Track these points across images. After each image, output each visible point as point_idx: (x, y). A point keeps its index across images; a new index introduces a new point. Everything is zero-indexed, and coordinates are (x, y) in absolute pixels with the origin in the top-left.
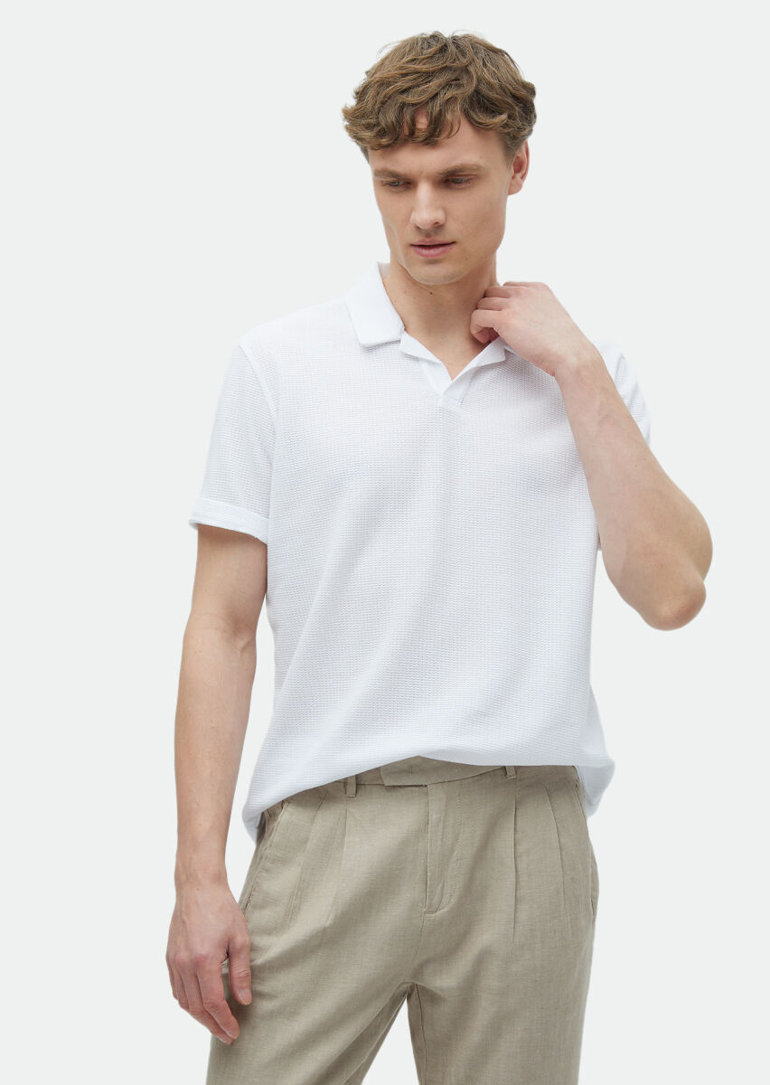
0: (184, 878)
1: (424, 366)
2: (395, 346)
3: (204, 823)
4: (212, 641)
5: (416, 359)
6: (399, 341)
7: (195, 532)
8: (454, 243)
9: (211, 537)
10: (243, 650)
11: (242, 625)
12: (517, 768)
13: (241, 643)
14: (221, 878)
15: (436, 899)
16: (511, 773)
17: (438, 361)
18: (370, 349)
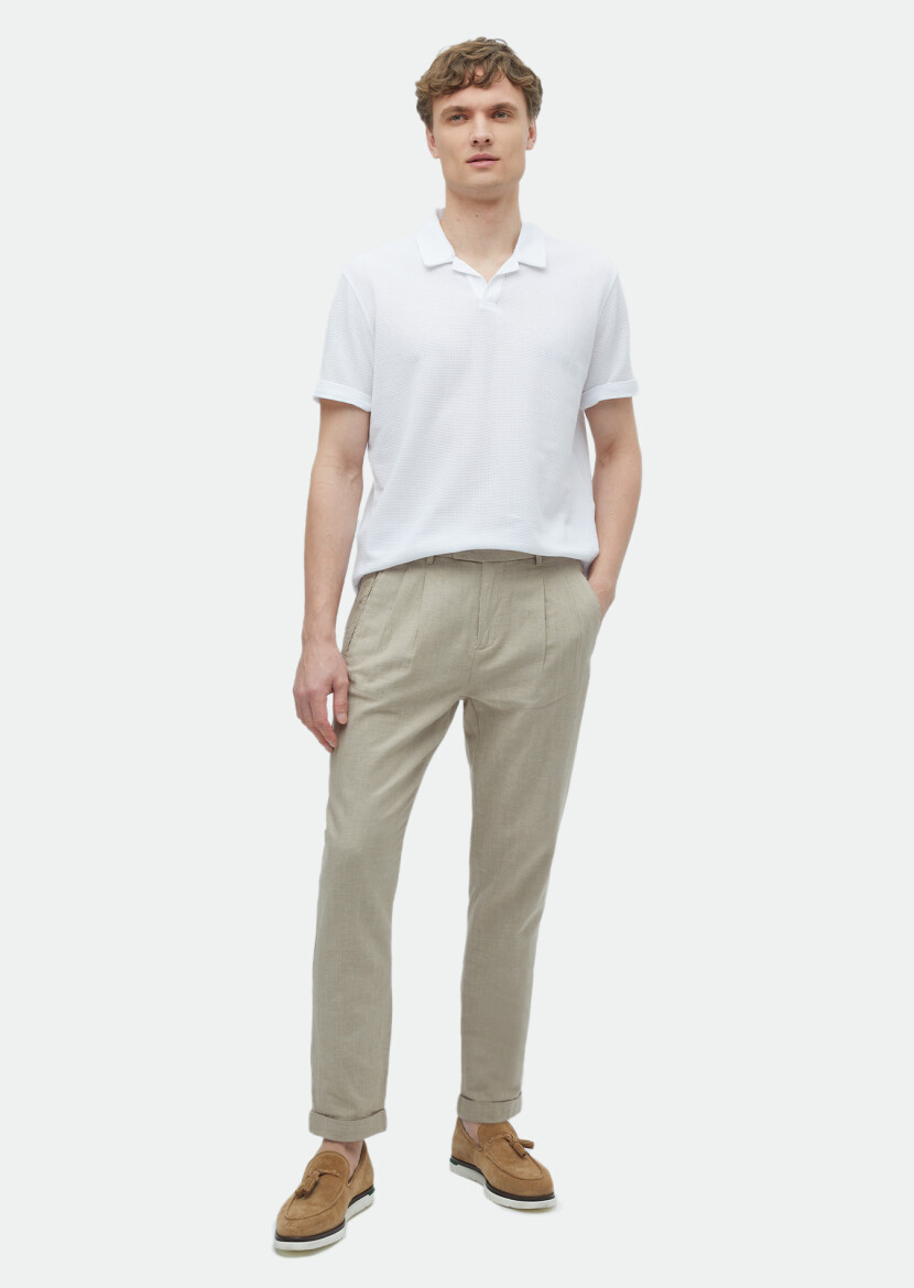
0: (307, 638)
1: (470, 279)
2: (449, 266)
3: (322, 600)
4: (330, 474)
5: (464, 274)
6: (451, 263)
7: (318, 406)
8: (497, 160)
9: (329, 407)
10: (353, 481)
11: (352, 464)
12: (544, 558)
13: (351, 477)
14: (331, 638)
15: (484, 640)
16: (539, 561)
17: (478, 274)
18: (432, 269)
